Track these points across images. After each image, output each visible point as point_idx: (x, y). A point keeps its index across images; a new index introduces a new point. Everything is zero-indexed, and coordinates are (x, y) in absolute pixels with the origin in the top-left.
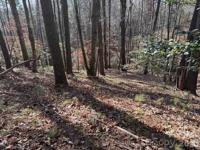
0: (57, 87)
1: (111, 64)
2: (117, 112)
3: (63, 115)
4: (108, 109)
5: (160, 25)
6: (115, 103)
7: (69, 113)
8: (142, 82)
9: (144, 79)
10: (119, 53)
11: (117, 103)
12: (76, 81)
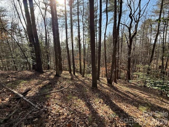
0: (93, 88)
1: (121, 77)
2: (126, 115)
3: (95, 107)
4: (120, 111)
5: (155, 57)
6: (125, 108)
7: (98, 107)
8: (142, 92)
9: (144, 91)
10: (126, 72)
11: (126, 108)
12: (101, 86)
